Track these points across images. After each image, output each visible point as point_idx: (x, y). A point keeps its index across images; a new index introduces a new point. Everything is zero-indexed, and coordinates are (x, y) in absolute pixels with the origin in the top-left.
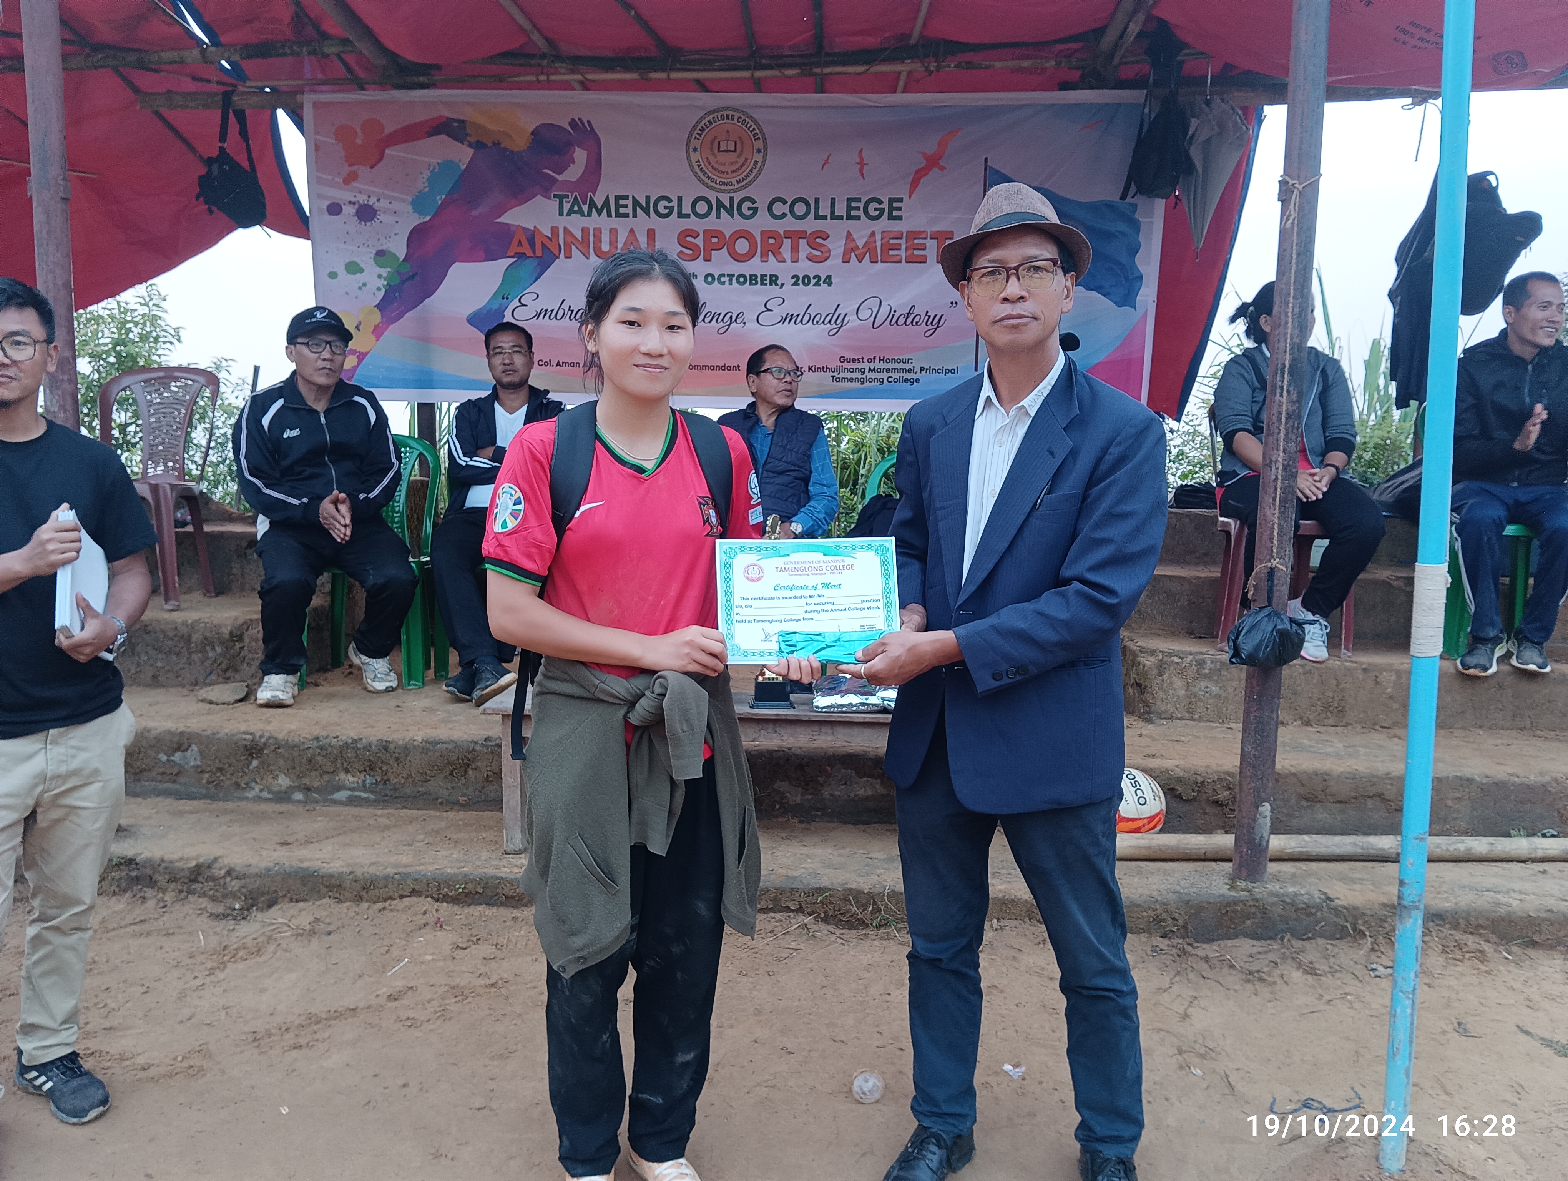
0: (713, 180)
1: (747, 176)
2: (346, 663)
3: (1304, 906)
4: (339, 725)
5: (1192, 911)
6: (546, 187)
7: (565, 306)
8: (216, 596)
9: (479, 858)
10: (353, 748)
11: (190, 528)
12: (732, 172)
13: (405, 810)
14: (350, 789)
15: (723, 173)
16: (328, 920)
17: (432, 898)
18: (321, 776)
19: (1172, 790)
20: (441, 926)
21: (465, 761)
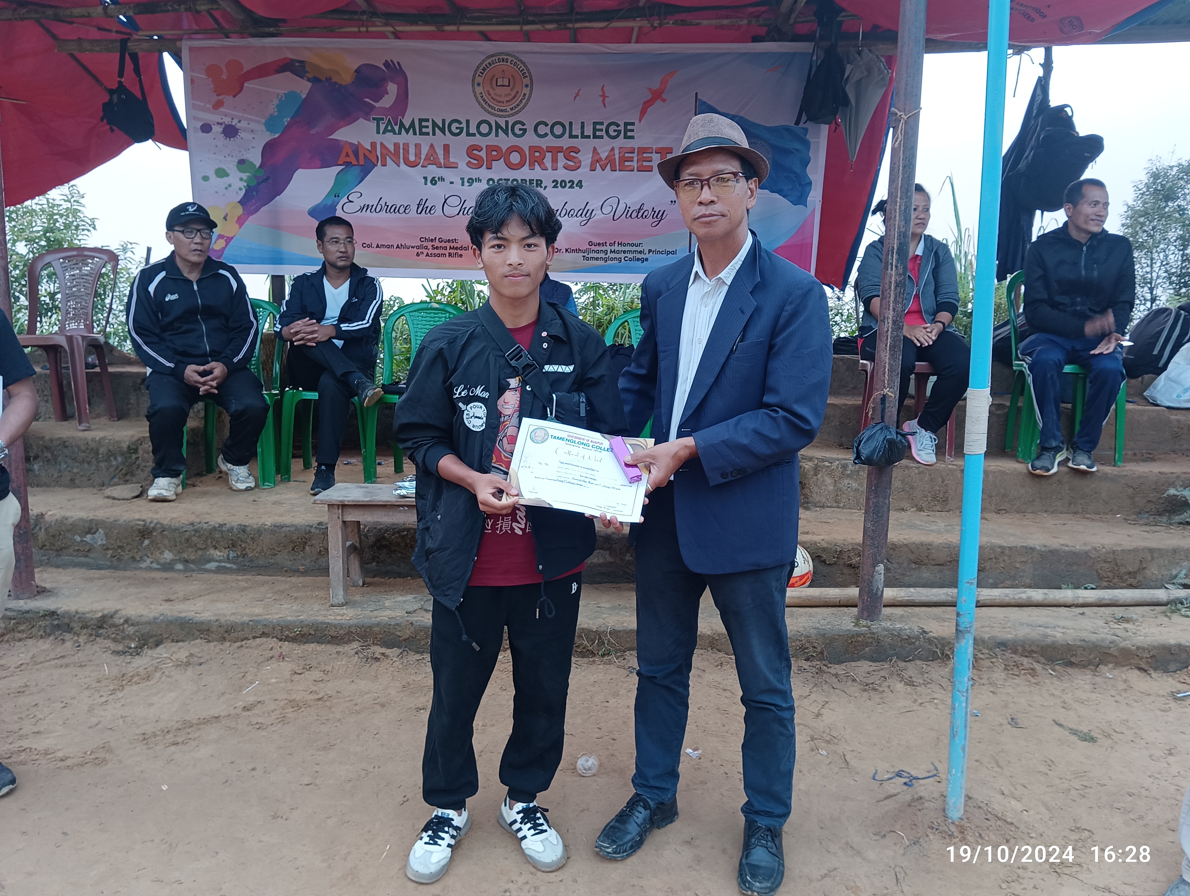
0: (492, 108)
1: (518, 105)
2: (217, 470)
3: (907, 637)
4: (209, 514)
5: (827, 642)
6: (367, 112)
7: (382, 202)
8: (118, 420)
9: (312, 610)
10: (220, 531)
11: (98, 370)
12: (507, 101)
13: (259, 576)
14: (217, 561)
15: (500, 102)
16: (199, 655)
17: (277, 638)
18: (196, 551)
19: (819, 557)
20: (283, 658)
21: (304, 540)
